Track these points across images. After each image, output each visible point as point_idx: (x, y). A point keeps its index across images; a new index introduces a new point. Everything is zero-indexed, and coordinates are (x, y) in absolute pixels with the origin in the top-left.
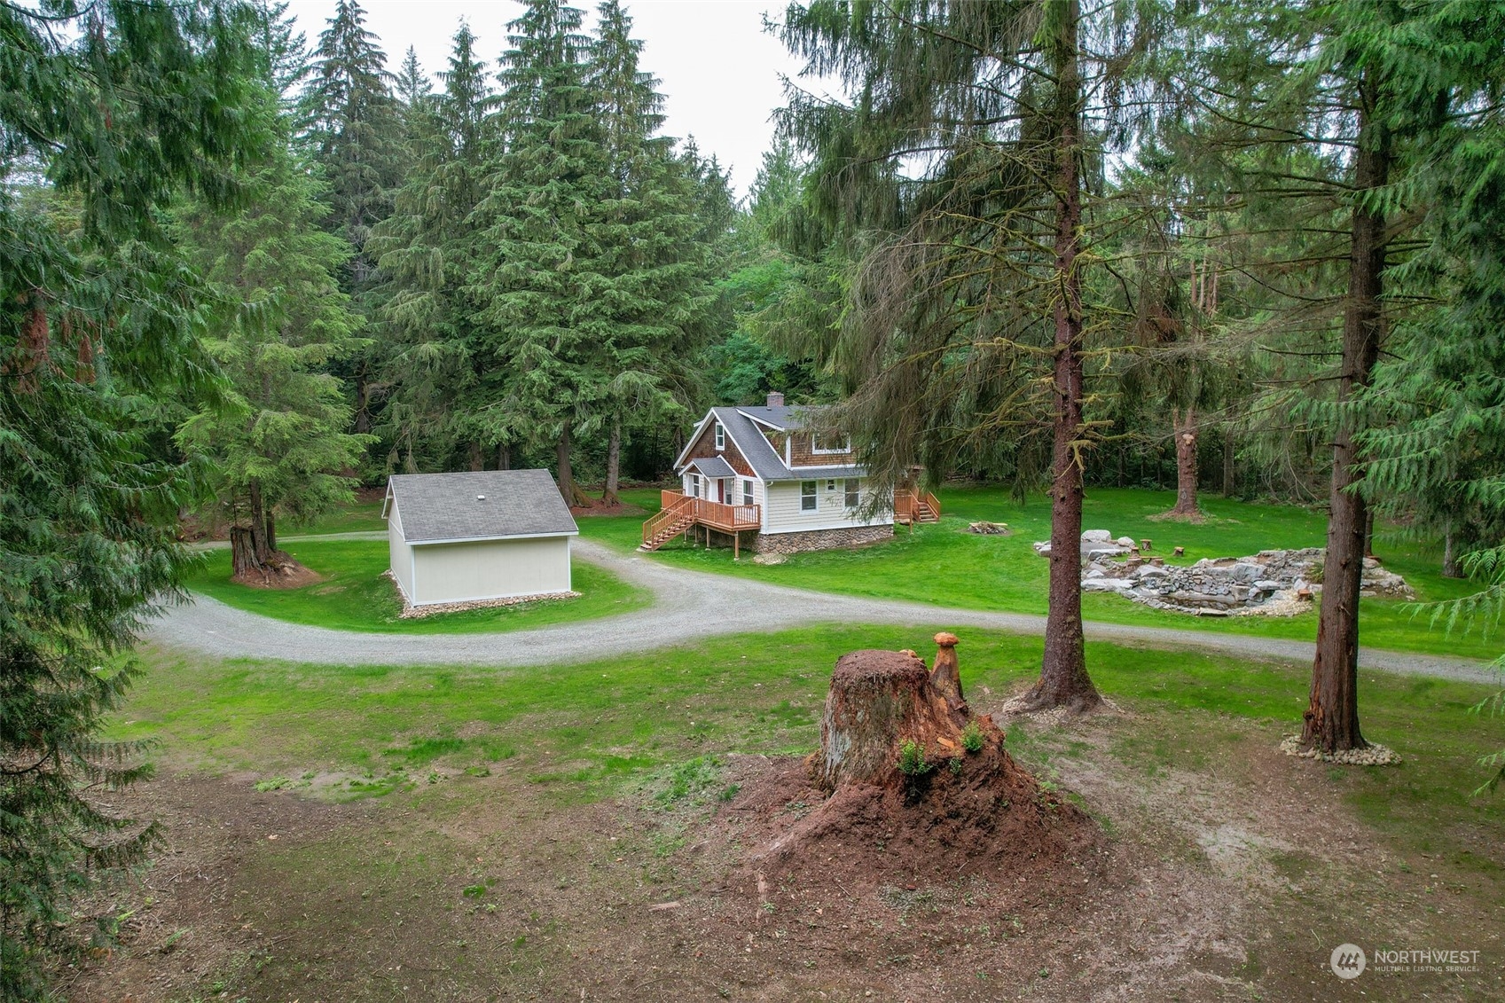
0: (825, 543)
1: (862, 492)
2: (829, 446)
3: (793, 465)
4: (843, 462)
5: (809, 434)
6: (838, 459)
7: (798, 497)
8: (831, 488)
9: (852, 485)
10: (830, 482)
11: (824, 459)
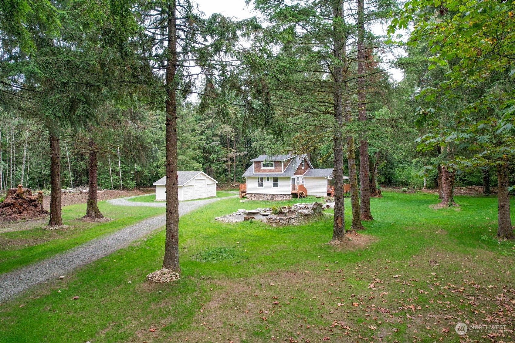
0: (266, 198)
1: (279, 182)
2: (268, 166)
3: (255, 171)
4: (272, 172)
5: (260, 162)
6: (270, 170)
7: (256, 182)
8: (268, 180)
9: (275, 180)
10: (268, 178)
11: (265, 170)
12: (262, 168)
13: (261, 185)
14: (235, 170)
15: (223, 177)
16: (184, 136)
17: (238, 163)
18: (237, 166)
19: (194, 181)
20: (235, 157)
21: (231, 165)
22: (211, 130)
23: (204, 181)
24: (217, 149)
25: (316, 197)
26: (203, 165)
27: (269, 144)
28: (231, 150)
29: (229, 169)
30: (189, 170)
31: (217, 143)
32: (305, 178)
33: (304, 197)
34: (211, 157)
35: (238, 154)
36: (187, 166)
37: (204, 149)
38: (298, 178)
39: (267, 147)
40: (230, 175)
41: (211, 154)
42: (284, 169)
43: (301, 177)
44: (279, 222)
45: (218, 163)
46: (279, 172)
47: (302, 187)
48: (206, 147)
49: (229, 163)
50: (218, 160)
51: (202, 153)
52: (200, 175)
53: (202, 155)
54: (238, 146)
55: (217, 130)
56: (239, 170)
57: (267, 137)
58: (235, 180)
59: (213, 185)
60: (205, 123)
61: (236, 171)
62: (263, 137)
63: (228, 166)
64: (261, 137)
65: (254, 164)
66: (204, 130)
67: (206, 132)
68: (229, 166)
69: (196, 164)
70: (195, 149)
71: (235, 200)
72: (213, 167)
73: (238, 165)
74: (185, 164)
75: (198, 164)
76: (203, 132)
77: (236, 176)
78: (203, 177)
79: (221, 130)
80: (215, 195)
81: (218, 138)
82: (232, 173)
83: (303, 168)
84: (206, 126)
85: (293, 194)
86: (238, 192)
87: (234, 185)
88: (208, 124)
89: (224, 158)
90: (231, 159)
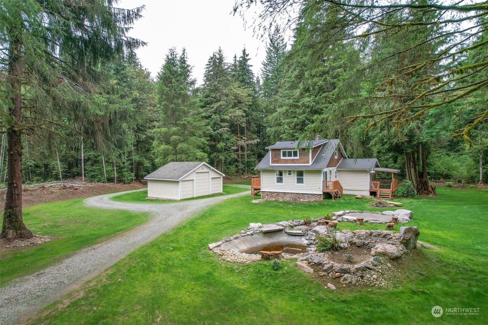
0: (287, 198)
1: (305, 177)
2: (290, 155)
3: (272, 163)
4: (295, 163)
5: (279, 150)
6: (293, 161)
7: (274, 177)
8: (290, 174)
9: (300, 174)
10: (290, 171)
11: (286, 161)
12: (282, 158)
13: (280, 180)
14: (246, 160)
15: (233, 168)
16: (185, 120)
17: (249, 152)
18: (248, 156)
19: (195, 174)
20: (246, 146)
21: (242, 155)
22: (219, 115)
23: (207, 174)
24: (226, 136)
25: (357, 198)
26: (210, 154)
27: (286, 129)
28: (242, 138)
29: (240, 160)
30: (191, 161)
31: (225, 129)
32: (338, 171)
33: (339, 197)
34: (219, 146)
35: (250, 142)
36: (189, 156)
37: (211, 136)
38: (331, 171)
39: (284, 133)
40: (241, 166)
41: (219, 142)
42: (312, 159)
43: (334, 169)
44: (339, 277)
45: (227, 152)
46: (305, 163)
47: (337, 184)
48: (212, 134)
49: (240, 152)
50: (227, 149)
51: (208, 141)
52: (202, 167)
53: (207, 143)
54: (249, 133)
55: (226, 115)
56: (250, 160)
57: (283, 121)
58: (246, 172)
59: (219, 179)
60: (211, 106)
61: (248, 161)
62: (279, 122)
63: (238, 156)
64: (276, 122)
65: (270, 152)
66: (211, 114)
67: (213, 116)
68: (240, 156)
69: (199, 154)
70: (200, 136)
71: (246, 200)
72: (222, 157)
73: (250, 155)
74: (186, 154)
75: (203, 154)
76: (210, 117)
77: (247, 167)
78: (206, 170)
79: (230, 115)
80: (222, 192)
81: (227, 124)
82: (243, 164)
83: (336, 157)
84: (213, 110)
85: (324, 193)
86: (249, 187)
87: (245, 177)
88: (215, 108)
89: (233, 146)
90: (242, 148)
